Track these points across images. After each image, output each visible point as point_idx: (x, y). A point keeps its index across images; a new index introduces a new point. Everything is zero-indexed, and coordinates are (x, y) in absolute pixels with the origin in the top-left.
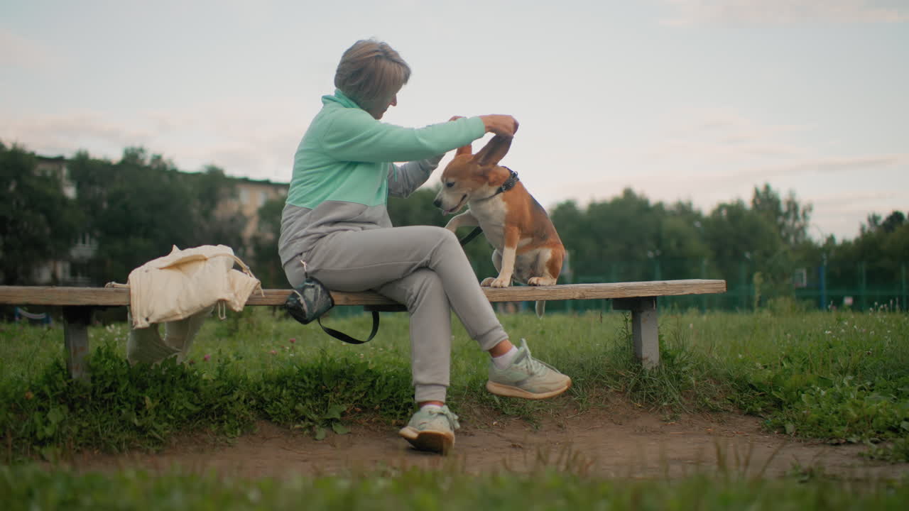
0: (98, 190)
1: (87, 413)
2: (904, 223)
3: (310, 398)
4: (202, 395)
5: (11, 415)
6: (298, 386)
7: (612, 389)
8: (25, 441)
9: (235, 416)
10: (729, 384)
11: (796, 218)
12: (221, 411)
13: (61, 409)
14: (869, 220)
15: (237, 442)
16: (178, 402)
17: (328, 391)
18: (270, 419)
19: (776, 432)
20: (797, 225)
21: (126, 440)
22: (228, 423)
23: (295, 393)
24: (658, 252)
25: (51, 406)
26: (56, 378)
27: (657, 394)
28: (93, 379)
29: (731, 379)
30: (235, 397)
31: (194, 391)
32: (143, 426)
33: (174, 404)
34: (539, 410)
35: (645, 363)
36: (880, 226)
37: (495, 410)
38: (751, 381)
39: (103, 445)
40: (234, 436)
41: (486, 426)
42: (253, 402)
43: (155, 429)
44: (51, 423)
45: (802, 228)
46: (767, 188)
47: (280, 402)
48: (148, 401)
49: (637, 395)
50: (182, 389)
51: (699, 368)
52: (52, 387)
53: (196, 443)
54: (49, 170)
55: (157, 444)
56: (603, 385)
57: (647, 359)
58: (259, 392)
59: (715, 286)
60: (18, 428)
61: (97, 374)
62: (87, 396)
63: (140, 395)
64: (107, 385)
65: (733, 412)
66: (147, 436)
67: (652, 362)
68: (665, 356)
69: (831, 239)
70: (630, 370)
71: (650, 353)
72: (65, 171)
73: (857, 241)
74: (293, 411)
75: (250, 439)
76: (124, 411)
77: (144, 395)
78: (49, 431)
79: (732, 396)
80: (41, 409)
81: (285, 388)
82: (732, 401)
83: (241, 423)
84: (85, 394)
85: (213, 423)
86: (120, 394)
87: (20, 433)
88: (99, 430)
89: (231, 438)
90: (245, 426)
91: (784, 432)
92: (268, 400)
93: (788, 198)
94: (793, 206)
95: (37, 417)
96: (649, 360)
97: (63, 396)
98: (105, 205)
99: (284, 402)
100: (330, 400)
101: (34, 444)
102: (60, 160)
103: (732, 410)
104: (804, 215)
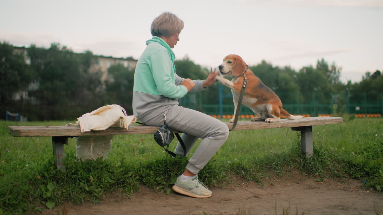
0: (40, 61)
1: (65, 185)
2: (381, 76)
3: (162, 174)
4: (115, 175)
5: (31, 187)
6: (157, 169)
7: (293, 167)
8: (38, 199)
9: (130, 184)
10: (344, 164)
11: (335, 73)
12: (124, 182)
13: (53, 183)
14: (366, 74)
15: (132, 196)
16: (105, 179)
17: (170, 171)
18: (145, 185)
19: (371, 189)
20: (335, 76)
21: (83, 198)
22: (127, 187)
23: (156, 172)
24: (277, 88)
25: (48, 182)
26: (50, 169)
27: (313, 169)
28: (67, 168)
29: (345, 162)
30: (130, 175)
31: (111, 173)
32: (90, 191)
33: (103, 180)
34: (262, 177)
35: (307, 155)
36: (370, 77)
37: (243, 177)
38: (354, 163)
39: (73, 200)
40: (130, 193)
41: (239, 186)
42: (138, 177)
43: (96, 192)
44: (49, 190)
45: (337, 77)
46: (323, 60)
47: (149, 176)
48: (92, 178)
49: (304, 169)
50: (106, 173)
51: (330, 157)
52: (49, 173)
53: (114, 198)
54: (19, 52)
55: (97, 199)
56: (289, 165)
57: (308, 153)
58: (140, 173)
59: (338, 120)
60: (35, 193)
61: (68, 167)
62: (65, 177)
63: (88, 176)
64: (73, 171)
65: (347, 177)
66: (92, 195)
67: (310, 155)
68: (315, 151)
69: (349, 82)
70: (300, 158)
71: (309, 150)
72: (26, 53)
73: (361, 83)
74: (155, 181)
75: (137, 195)
76: (81, 184)
77: (89, 176)
78: (49, 195)
79: (346, 170)
80: (44, 183)
81: (151, 170)
82: (346, 172)
83: (133, 187)
84: (64, 176)
85: (121, 188)
86: (79, 175)
87: (36, 195)
88: (71, 193)
89: (129, 194)
90: (135, 189)
91: (376, 189)
92: (144, 176)
93: (332, 64)
94: (334, 68)
95: (42, 187)
96: (309, 153)
97: (54, 177)
98: (43, 67)
99: (151, 177)
100: (171, 175)
101: (42, 200)
102: (23, 48)
103: (346, 176)
104: (339, 72)
